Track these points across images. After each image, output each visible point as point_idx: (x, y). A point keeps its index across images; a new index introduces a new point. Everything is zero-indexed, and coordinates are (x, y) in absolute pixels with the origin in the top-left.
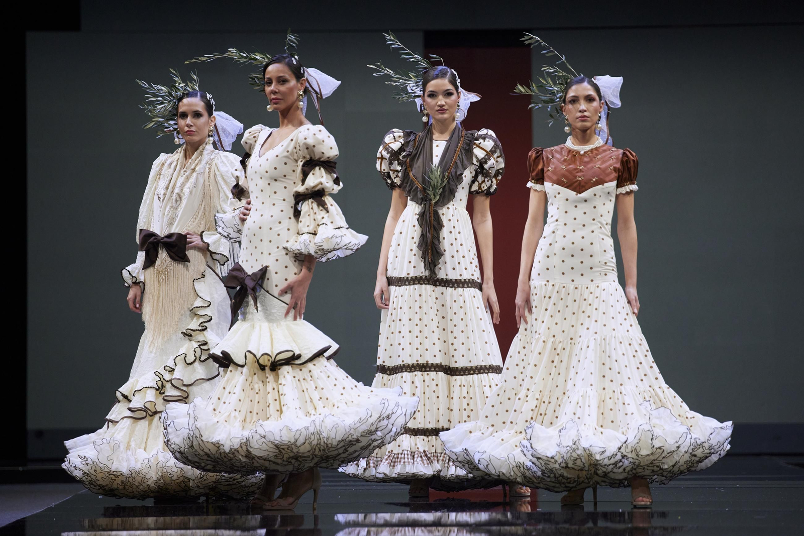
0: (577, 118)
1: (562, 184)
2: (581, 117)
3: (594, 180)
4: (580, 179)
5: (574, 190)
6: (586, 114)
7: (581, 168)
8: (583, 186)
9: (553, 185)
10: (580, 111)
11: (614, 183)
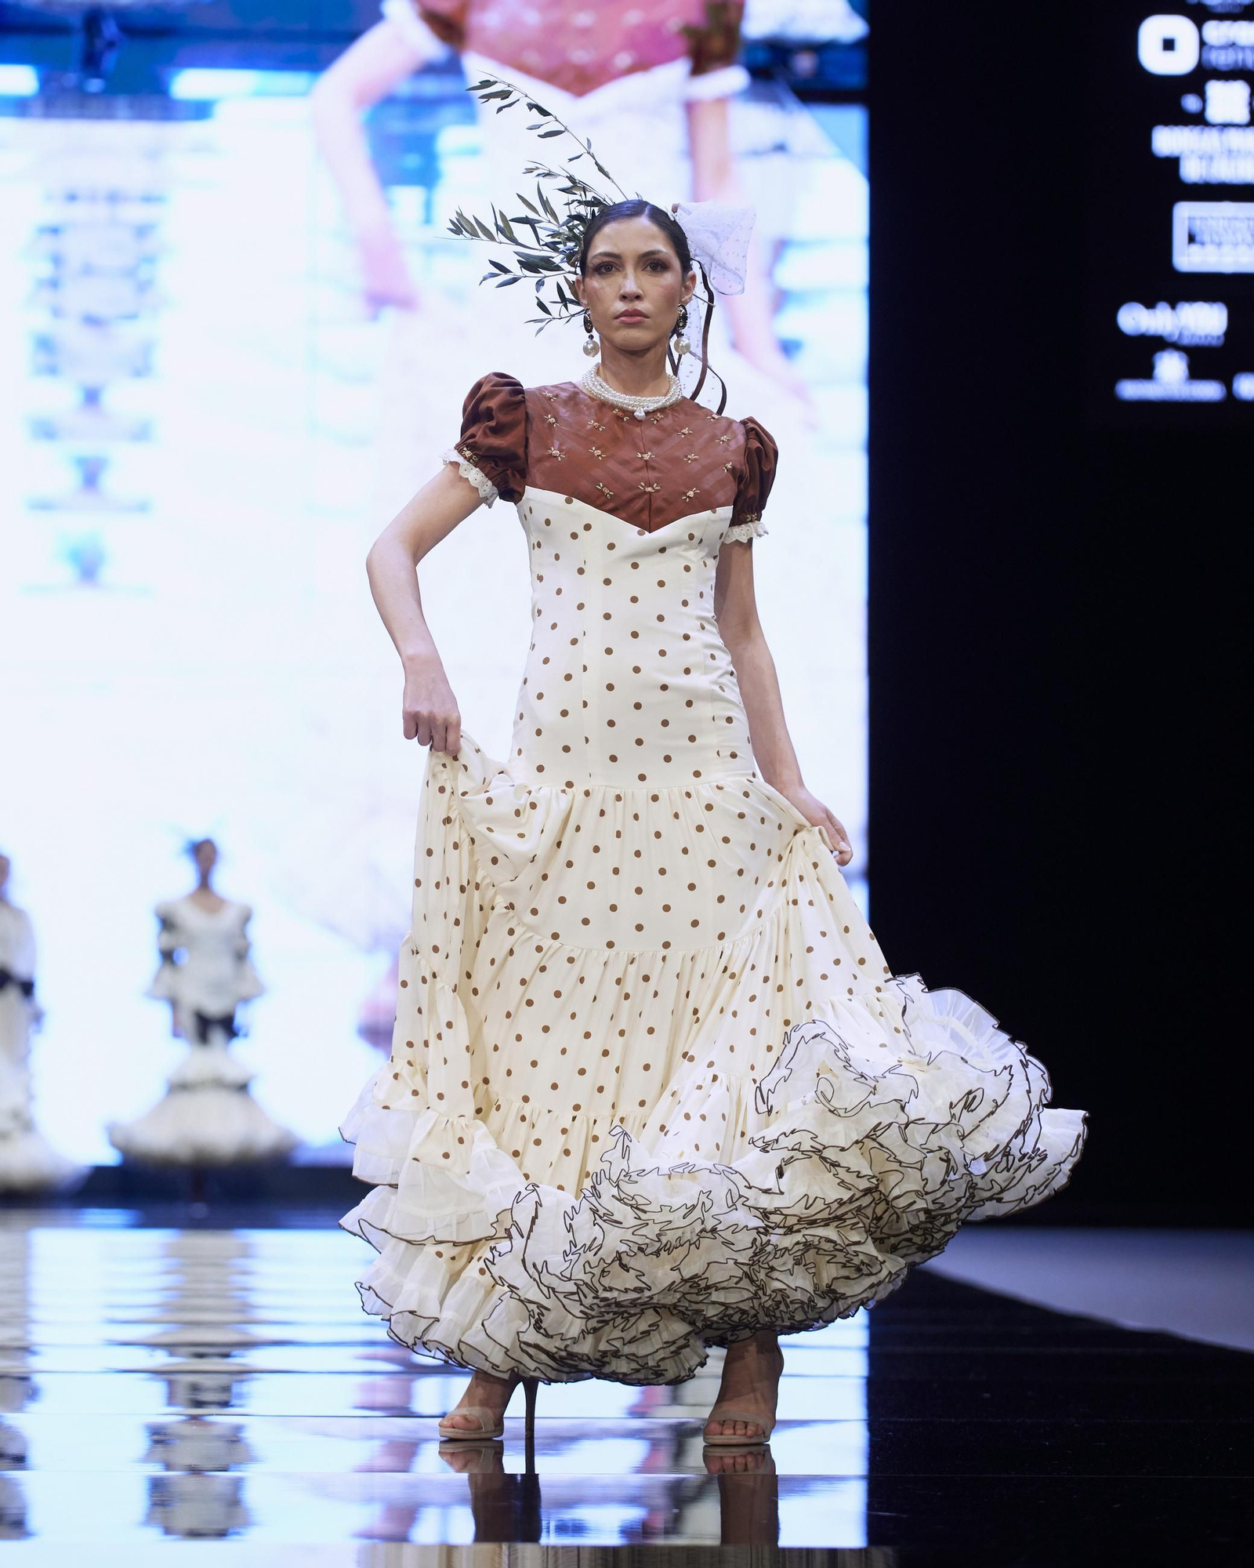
0: (617, 317)
1: (599, 502)
2: (625, 314)
3: (691, 494)
4: (649, 489)
5: (631, 519)
6: (640, 306)
7: (646, 457)
8: (660, 511)
9: (569, 501)
10: (624, 298)
11: (727, 512)
